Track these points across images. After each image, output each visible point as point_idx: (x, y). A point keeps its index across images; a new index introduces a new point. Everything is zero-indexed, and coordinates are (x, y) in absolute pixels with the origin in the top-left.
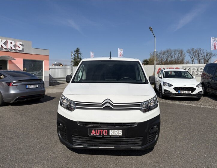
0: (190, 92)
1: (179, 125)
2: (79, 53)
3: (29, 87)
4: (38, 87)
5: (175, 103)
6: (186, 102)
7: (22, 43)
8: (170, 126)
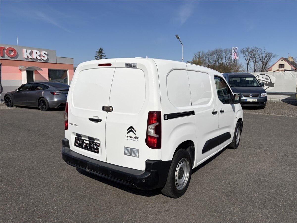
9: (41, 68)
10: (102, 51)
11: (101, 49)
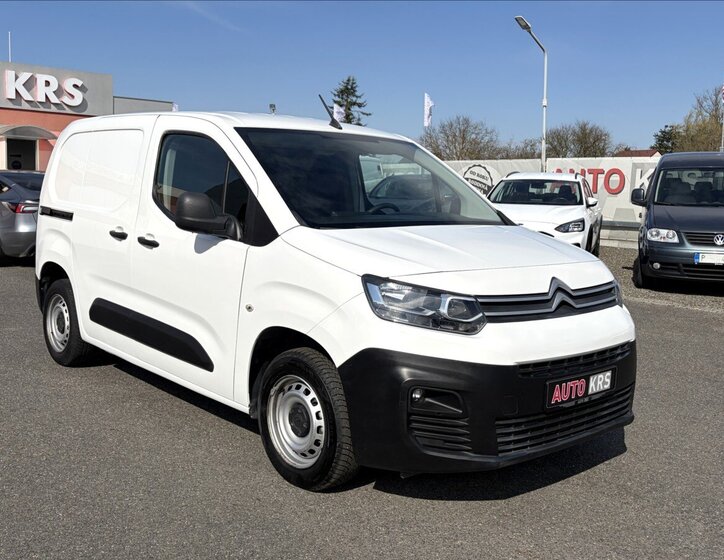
9: (53, 133)
10: (352, 88)
11: (349, 80)
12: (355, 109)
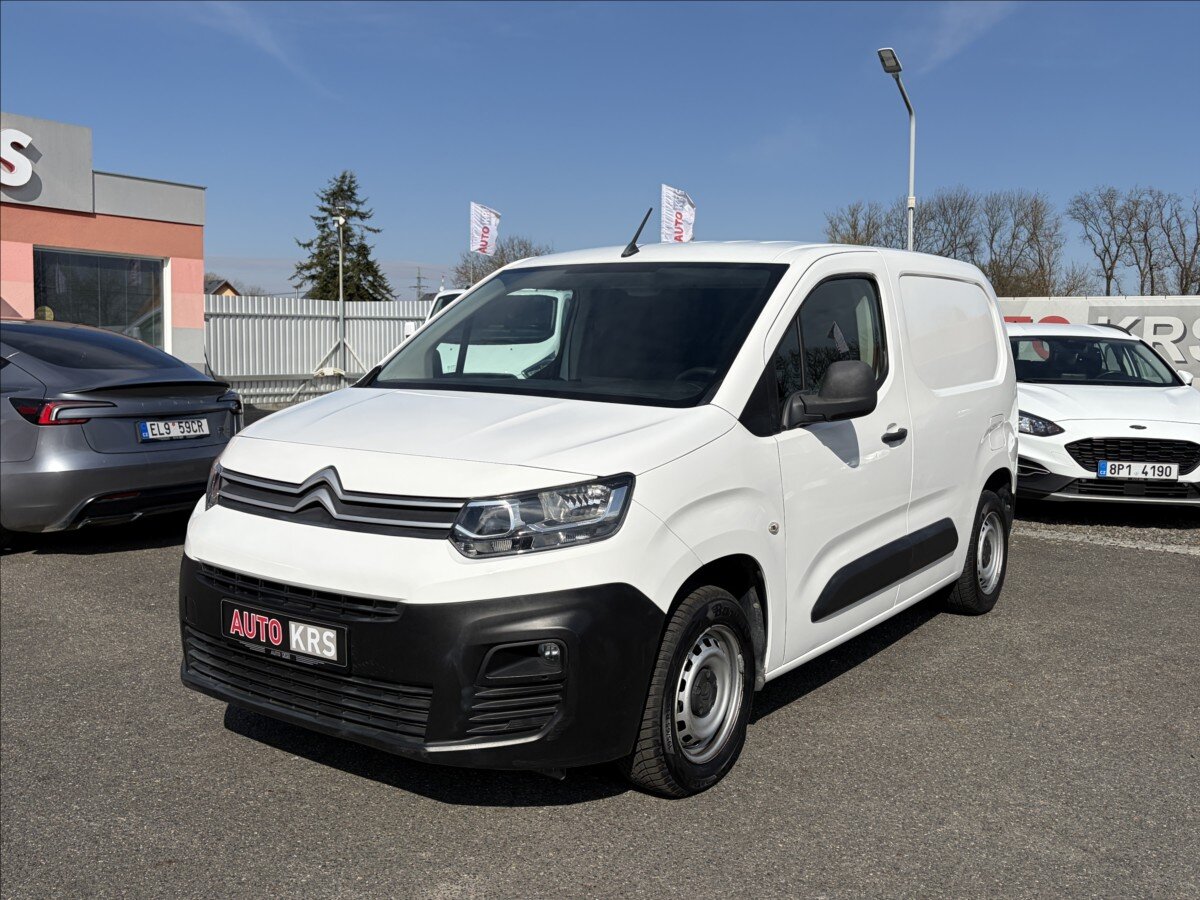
0: (1172, 471)
1: (1158, 667)
2: (354, 207)
3: (157, 430)
4: (206, 431)
5: (1078, 539)
6: (1146, 531)
7: (25, 141)
8: (1105, 669)
12: (355, 221)
